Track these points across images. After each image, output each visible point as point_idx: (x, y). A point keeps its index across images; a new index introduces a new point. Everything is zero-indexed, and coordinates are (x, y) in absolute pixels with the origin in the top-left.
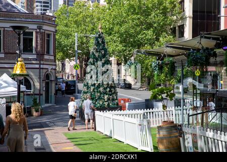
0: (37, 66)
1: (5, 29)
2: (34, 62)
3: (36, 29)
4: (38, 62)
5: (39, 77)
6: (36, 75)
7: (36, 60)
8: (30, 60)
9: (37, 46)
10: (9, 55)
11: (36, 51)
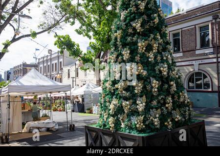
0: (215, 60)
1: (183, 29)
2: (211, 56)
3: (212, 21)
4: (215, 56)
5: (216, 72)
6: (213, 70)
7: (213, 53)
8: (207, 55)
9: (213, 38)
10: (186, 53)
11: (212, 43)
